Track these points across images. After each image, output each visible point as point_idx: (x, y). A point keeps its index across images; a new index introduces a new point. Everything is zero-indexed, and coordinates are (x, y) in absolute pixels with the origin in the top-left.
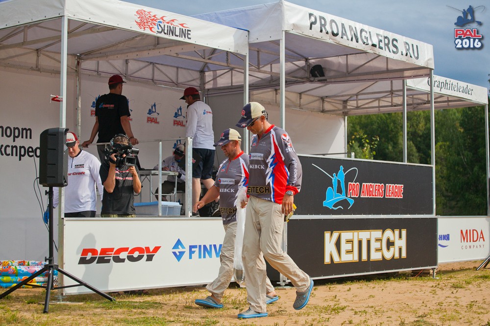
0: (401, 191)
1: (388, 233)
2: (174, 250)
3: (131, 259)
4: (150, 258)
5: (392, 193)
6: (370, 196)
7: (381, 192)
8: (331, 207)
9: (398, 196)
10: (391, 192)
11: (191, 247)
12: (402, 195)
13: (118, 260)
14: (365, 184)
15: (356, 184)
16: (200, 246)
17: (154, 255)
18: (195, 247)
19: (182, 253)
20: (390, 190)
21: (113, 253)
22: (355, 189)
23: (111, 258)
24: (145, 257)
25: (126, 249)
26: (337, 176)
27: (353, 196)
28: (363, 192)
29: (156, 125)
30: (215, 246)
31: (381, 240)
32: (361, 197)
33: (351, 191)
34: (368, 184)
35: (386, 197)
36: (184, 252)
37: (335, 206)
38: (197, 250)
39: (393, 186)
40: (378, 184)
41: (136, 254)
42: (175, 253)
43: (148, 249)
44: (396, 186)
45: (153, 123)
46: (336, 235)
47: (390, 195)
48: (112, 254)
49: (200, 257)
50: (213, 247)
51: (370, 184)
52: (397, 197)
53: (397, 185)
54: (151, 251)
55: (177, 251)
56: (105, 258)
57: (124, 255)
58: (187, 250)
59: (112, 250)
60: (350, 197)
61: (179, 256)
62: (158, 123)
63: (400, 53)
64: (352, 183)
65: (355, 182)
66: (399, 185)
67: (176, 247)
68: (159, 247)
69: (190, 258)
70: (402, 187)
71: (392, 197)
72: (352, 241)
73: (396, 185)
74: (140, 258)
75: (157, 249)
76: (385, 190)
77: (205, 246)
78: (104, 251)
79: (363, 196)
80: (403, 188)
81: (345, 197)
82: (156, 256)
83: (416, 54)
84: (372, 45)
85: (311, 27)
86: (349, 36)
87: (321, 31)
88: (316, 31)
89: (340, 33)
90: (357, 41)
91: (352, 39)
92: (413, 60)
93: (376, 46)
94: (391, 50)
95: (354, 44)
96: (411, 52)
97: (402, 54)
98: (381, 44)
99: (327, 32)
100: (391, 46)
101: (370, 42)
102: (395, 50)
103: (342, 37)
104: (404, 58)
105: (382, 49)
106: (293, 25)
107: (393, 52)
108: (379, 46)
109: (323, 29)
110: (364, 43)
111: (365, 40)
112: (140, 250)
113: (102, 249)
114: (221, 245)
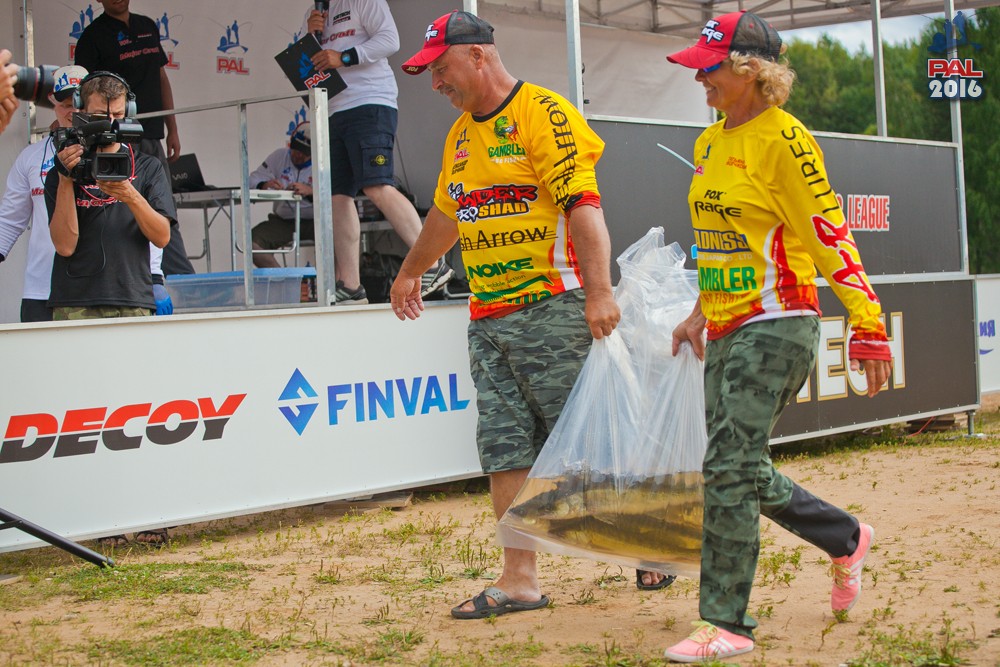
0: (886, 212)
2: (285, 403)
3: (159, 436)
4: (214, 431)
5: (864, 218)
9: (879, 227)
10: (860, 214)
11: (333, 391)
12: (887, 223)
13: (118, 441)
16: (359, 387)
17: (227, 419)
18: (345, 389)
19: (307, 410)
20: (858, 211)
21: (103, 423)
23: (99, 438)
24: (201, 429)
25: (140, 410)
29: (243, 77)
30: (401, 383)
31: (843, 344)
36: (313, 407)
38: (350, 398)
41: (173, 422)
42: (286, 411)
43: (206, 403)
44: (872, 200)
45: (233, 73)
47: (859, 223)
48: (99, 426)
49: (360, 417)
50: (395, 386)
52: (875, 229)
53: (875, 197)
54: (217, 410)
55: (292, 404)
56: (81, 439)
57: (135, 427)
58: (322, 400)
59: (98, 413)
61: (299, 419)
62: (246, 72)
66: (879, 197)
67: (289, 392)
68: (242, 397)
69: (333, 420)
70: (886, 200)
73: (871, 196)
74: (185, 431)
75: (233, 402)
77: (372, 386)
78: (75, 418)
80: (888, 203)
82: (234, 423)
112: (183, 407)
113: (70, 414)
114: (417, 381)
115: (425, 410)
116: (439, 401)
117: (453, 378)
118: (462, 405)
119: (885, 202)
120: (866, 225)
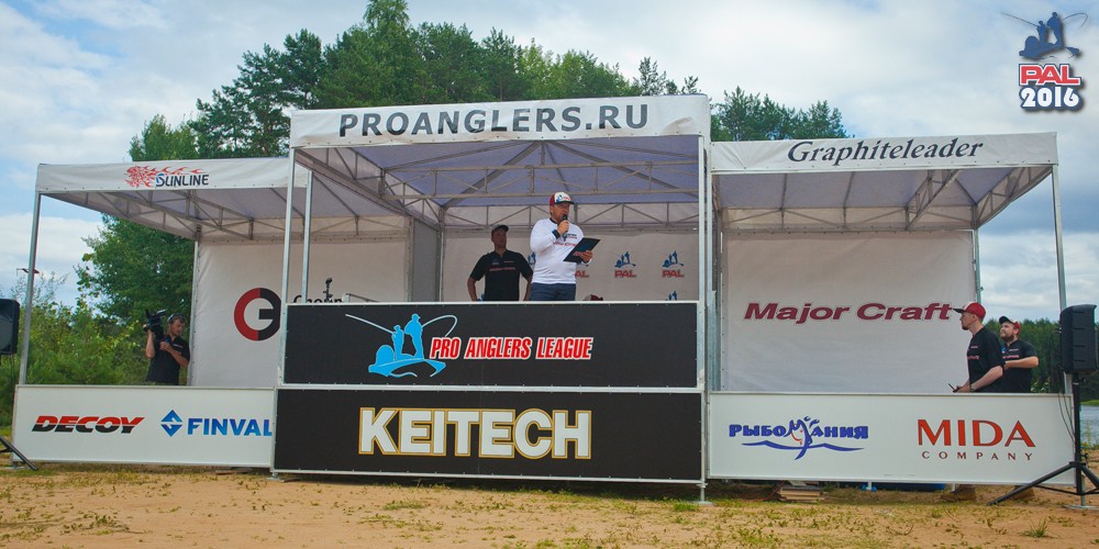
1: (536, 416)
2: (164, 423)
3: (101, 429)
4: (127, 430)
5: (558, 351)
6: (489, 356)
7: (521, 348)
8: (387, 374)
11: (191, 421)
12: (590, 354)
13: (82, 429)
14: (477, 339)
15: (451, 340)
16: (207, 421)
17: (133, 426)
18: (200, 420)
19: (176, 428)
20: (551, 347)
21: (78, 422)
22: (450, 347)
23: (74, 427)
24: (120, 429)
25: (95, 419)
26: (402, 328)
27: (444, 357)
28: (469, 351)
30: (233, 422)
31: (512, 426)
32: (465, 357)
33: (440, 350)
34: (484, 339)
35: (537, 358)
36: (179, 427)
37: (395, 372)
38: (202, 425)
39: (560, 341)
40: (513, 338)
41: (108, 425)
42: (165, 427)
43: (125, 420)
44: (569, 340)
46: (387, 414)
47: (552, 354)
48: (75, 423)
49: (206, 432)
50: (229, 423)
51: (489, 339)
54: (129, 422)
55: (169, 424)
57: (89, 425)
58: (185, 425)
59: (76, 418)
60: (437, 359)
61: (172, 431)
63: (583, 126)
64: (442, 339)
65: (450, 336)
67: (168, 418)
68: (142, 418)
69: (190, 432)
71: (557, 357)
72: (430, 425)
74: (112, 429)
75: (137, 421)
76: (534, 348)
77: (215, 421)
78: (65, 419)
79: (470, 357)
80: (593, 342)
81: (423, 359)
82: (136, 428)
83: (637, 120)
84: (493, 129)
85: (342, 133)
86: (435, 127)
87: (365, 133)
88: (354, 137)
89: (410, 128)
90: (454, 131)
91: (441, 131)
92: (625, 131)
93: (504, 129)
94: (558, 127)
95: (447, 136)
96: (621, 119)
97: (589, 127)
98: (522, 124)
99: (378, 133)
100: (558, 121)
101: (488, 126)
102: (572, 124)
103: (414, 133)
104: (597, 133)
105: (527, 129)
106: (306, 137)
107: (564, 128)
108: (516, 128)
109: (370, 130)
110: (472, 131)
111: (476, 127)
112: (115, 420)
113: (63, 418)
114: (243, 422)
115: (246, 433)
116: (257, 431)
117: (266, 422)
118: (270, 434)
119: (587, 341)
120: (560, 356)
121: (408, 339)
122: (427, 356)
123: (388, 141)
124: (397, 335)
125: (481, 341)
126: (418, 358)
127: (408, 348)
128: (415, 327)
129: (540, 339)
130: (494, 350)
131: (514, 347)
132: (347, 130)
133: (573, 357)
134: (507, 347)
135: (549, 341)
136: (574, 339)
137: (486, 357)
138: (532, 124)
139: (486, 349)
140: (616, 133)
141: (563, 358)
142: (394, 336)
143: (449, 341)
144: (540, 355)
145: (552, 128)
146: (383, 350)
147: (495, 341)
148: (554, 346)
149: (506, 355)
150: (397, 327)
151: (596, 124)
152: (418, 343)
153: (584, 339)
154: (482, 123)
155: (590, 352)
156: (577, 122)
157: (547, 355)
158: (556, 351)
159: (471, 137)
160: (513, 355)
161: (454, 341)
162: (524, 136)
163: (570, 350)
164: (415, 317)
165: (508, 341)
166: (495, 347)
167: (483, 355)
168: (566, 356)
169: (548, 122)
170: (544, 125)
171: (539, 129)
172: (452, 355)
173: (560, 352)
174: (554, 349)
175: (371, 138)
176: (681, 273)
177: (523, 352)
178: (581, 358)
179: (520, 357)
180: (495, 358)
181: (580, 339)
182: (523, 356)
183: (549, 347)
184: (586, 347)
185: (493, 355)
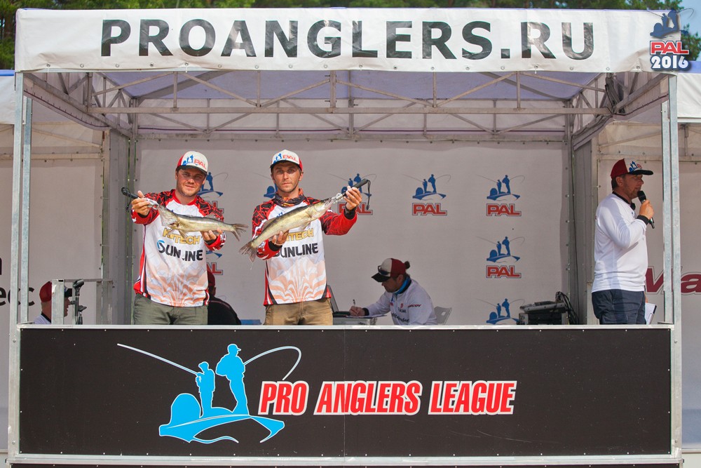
5: (463, 402)
6: (354, 410)
7: (406, 399)
8: (189, 438)
9: (492, 411)
12: (511, 407)
14: (334, 385)
15: (293, 386)
22: (290, 397)
26: (213, 367)
27: (282, 413)
28: (322, 403)
32: (316, 413)
33: (275, 401)
34: (346, 383)
35: (430, 413)
37: (202, 436)
39: (466, 387)
40: (392, 383)
44: (477, 385)
47: (452, 407)
51: (354, 383)
60: (270, 415)
63: (496, 52)
64: (277, 384)
65: (292, 379)
70: (509, 386)
71: (461, 412)
76: (425, 398)
79: (324, 412)
80: (512, 388)
81: (247, 416)
83: (578, 46)
84: (355, 55)
85: (106, 51)
86: (259, 46)
87: (143, 51)
88: (125, 56)
89: (219, 46)
90: (292, 52)
91: (269, 52)
92: (563, 62)
93: (373, 54)
94: (457, 52)
95: (280, 61)
96: (554, 44)
97: (505, 55)
98: (400, 46)
99: (165, 52)
100: (456, 43)
101: (347, 48)
102: (477, 49)
103: (226, 53)
104: (517, 64)
105: (407, 55)
106: (45, 55)
107: (466, 54)
108: (392, 52)
109: (152, 47)
110: (321, 54)
111: (328, 48)
119: (507, 386)
120: (466, 409)
121: (222, 383)
122: (253, 411)
123: (180, 63)
124: (204, 377)
125: (340, 388)
126: (240, 413)
127: (223, 397)
128: (233, 364)
129: (434, 383)
130: (361, 400)
131: (394, 396)
132: (113, 46)
133: (485, 412)
134: (383, 396)
135: (449, 387)
136: (488, 383)
137: (350, 412)
138: (415, 45)
139: (349, 399)
140: (549, 65)
141: (471, 412)
142: (199, 378)
143: (289, 387)
144: (434, 409)
145: (448, 54)
146: (181, 401)
147: (363, 387)
148: (457, 394)
149: (380, 409)
150: (204, 365)
151: (516, 50)
152: (238, 390)
153: (503, 382)
154: (336, 42)
155: (511, 403)
156: (486, 45)
157: (446, 409)
158: (460, 402)
159: (319, 64)
160: (392, 409)
161: (297, 388)
162: (402, 65)
163: (482, 400)
164: (234, 349)
165: (383, 387)
166: (364, 396)
167: (345, 408)
168: (474, 409)
169: (441, 44)
170: (434, 48)
171: (427, 54)
172: (294, 409)
173: (466, 403)
174: (456, 399)
175: (154, 59)
176: (516, 209)
177: (408, 404)
178: (499, 412)
179: (404, 412)
180: (364, 413)
181: (496, 383)
182: (407, 409)
183: (449, 396)
184: (506, 395)
185: (361, 409)
